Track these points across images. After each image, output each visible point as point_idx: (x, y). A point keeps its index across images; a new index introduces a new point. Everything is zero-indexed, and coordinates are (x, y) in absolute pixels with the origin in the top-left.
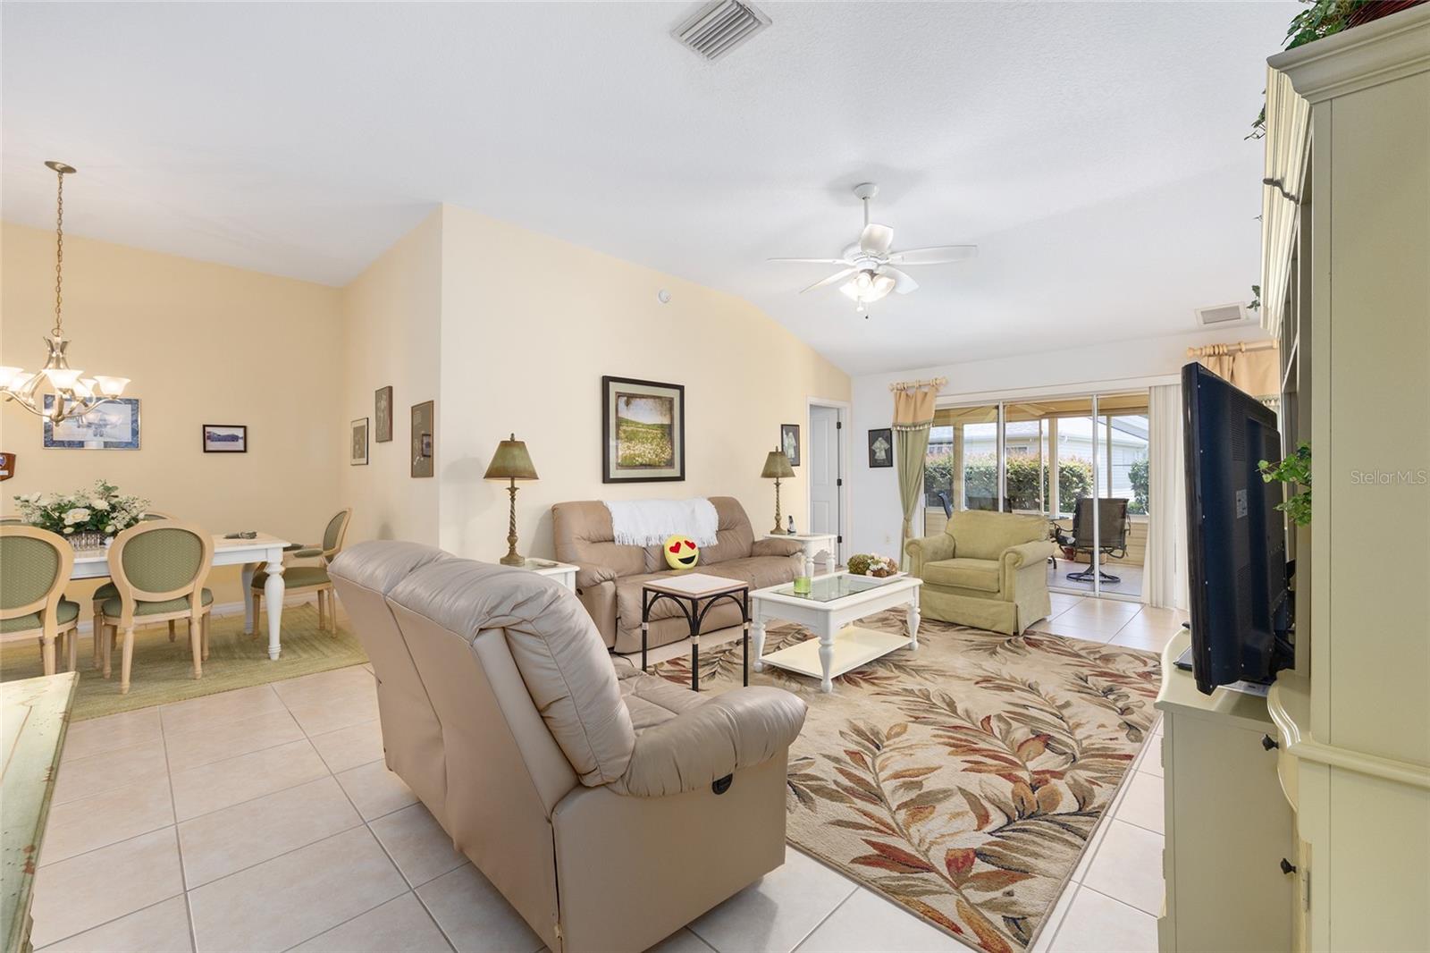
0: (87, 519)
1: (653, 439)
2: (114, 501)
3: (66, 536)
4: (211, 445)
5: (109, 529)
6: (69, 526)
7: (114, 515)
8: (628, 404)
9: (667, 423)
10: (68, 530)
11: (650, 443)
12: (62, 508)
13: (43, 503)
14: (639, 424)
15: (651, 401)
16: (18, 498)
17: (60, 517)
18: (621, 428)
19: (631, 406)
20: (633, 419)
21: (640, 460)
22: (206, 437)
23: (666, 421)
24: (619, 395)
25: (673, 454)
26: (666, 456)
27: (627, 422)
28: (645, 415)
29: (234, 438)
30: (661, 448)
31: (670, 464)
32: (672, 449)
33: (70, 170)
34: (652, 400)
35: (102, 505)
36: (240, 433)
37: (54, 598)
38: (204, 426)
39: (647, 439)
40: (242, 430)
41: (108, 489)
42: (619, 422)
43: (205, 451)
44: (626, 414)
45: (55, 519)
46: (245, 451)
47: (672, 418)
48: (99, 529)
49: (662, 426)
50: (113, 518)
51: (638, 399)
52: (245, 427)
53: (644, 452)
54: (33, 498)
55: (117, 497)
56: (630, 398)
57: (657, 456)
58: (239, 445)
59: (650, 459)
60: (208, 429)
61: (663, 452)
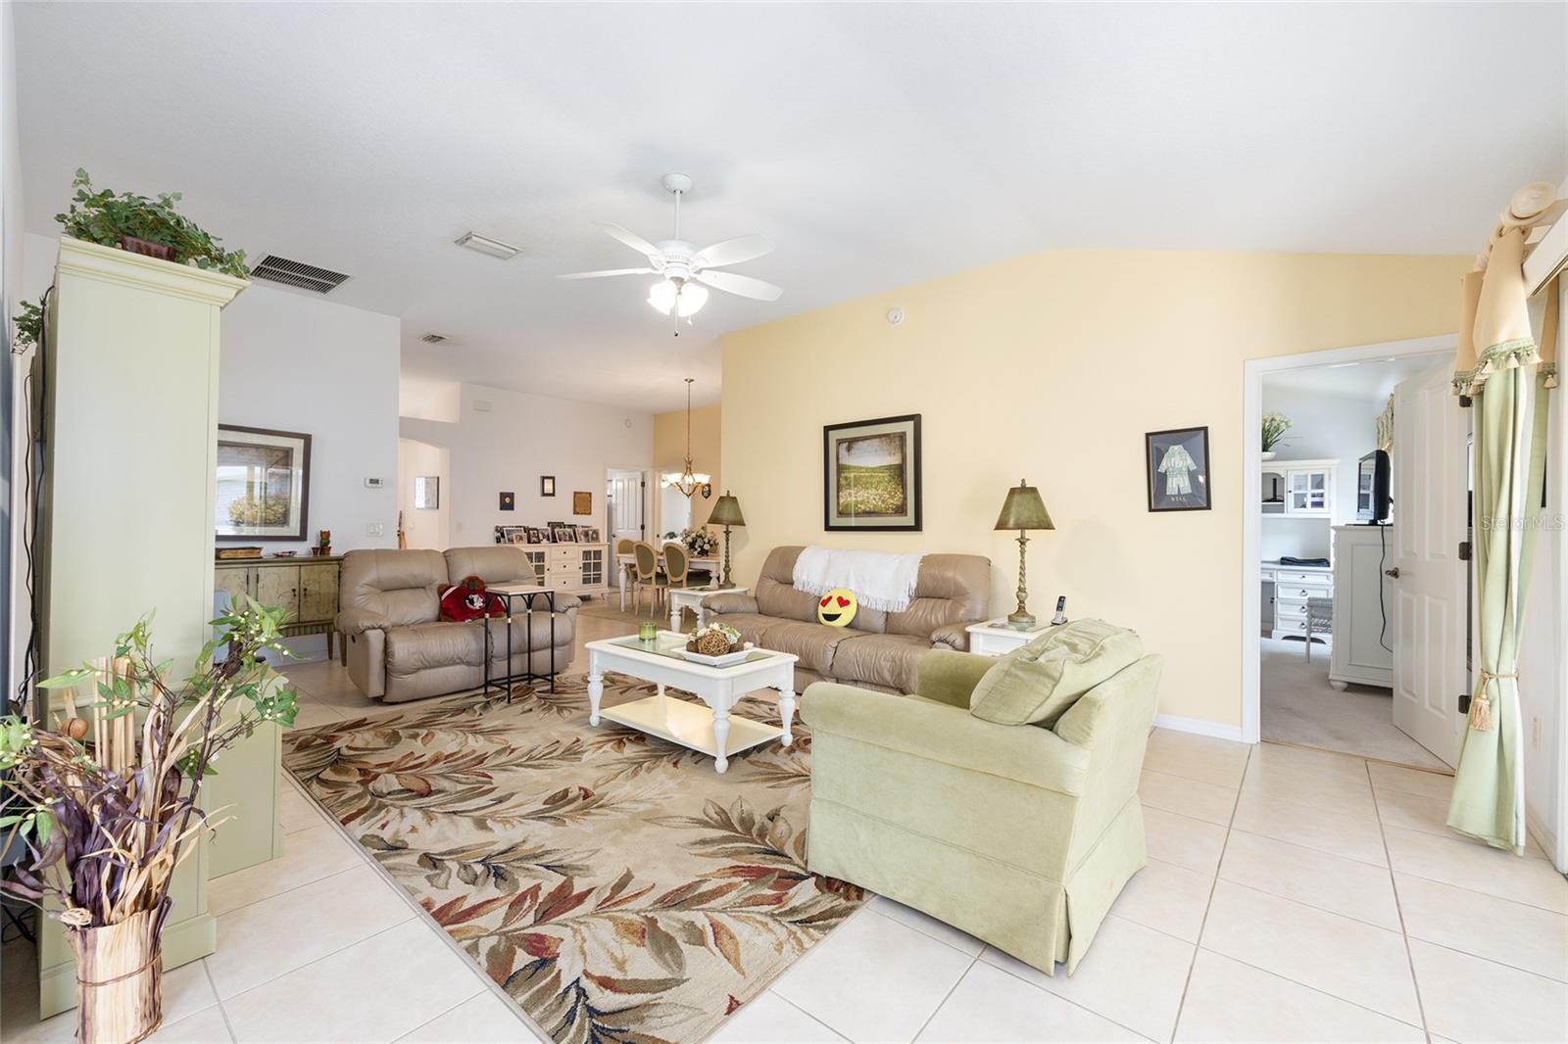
1: (879, 482)
8: (849, 449)
9: (896, 463)
11: (876, 488)
14: (861, 468)
15: (876, 441)
18: (842, 475)
19: (853, 451)
20: (856, 465)
21: (863, 507)
23: (895, 460)
24: (840, 442)
25: (905, 498)
26: (896, 501)
27: (848, 468)
28: (872, 458)
30: (889, 493)
31: (901, 510)
32: (904, 492)
33: (692, 380)
34: (878, 440)
39: (872, 484)
42: (840, 469)
44: (846, 460)
47: (904, 458)
49: (889, 467)
51: (861, 443)
53: (868, 498)
56: (851, 443)
57: (883, 502)
59: (875, 506)
61: (892, 497)
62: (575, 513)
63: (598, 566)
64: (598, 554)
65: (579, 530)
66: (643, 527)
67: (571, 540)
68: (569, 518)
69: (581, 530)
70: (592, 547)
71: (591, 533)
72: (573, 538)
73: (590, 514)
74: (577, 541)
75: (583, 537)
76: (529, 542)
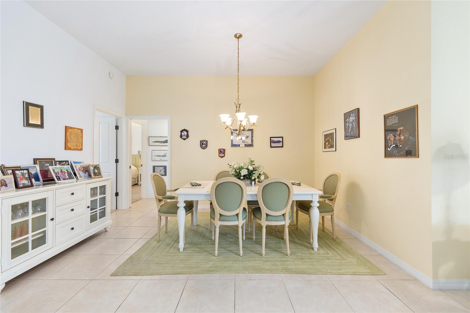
0: (247, 173)
2: (254, 166)
3: (241, 180)
4: (273, 145)
5: (253, 178)
6: (242, 176)
7: (254, 172)
10: (242, 178)
12: (241, 168)
13: (235, 167)
16: (229, 164)
17: (239, 172)
22: (271, 142)
29: (279, 142)
35: (251, 168)
36: (281, 139)
37: (241, 209)
38: (271, 138)
40: (281, 138)
41: (252, 161)
43: (271, 147)
45: (237, 173)
46: (282, 147)
48: (250, 178)
50: (254, 174)
52: (282, 137)
54: (232, 165)
55: (254, 165)
58: (280, 145)
60: (272, 139)
62: (66, 148)
63: (103, 201)
64: (103, 189)
65: (77, 167)
66: (117, 161)
67: (70, 177)
68: (61, 155)
69: (78, 166)
70: (96, 183)
71: (92, 168)
72: (73, 175)
73: (81, 149)
74: (77, 178)
75: (82, 174)
76: (17, 186)
